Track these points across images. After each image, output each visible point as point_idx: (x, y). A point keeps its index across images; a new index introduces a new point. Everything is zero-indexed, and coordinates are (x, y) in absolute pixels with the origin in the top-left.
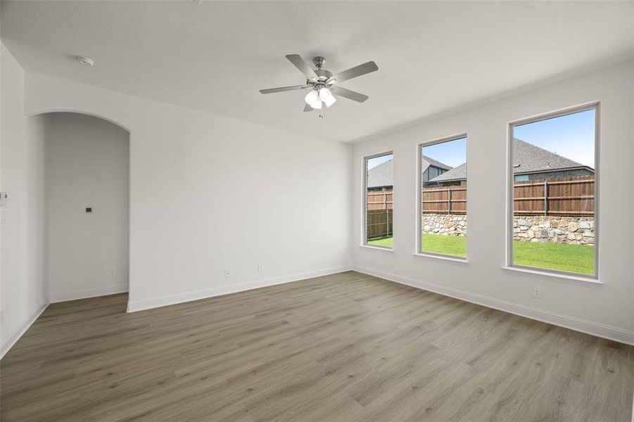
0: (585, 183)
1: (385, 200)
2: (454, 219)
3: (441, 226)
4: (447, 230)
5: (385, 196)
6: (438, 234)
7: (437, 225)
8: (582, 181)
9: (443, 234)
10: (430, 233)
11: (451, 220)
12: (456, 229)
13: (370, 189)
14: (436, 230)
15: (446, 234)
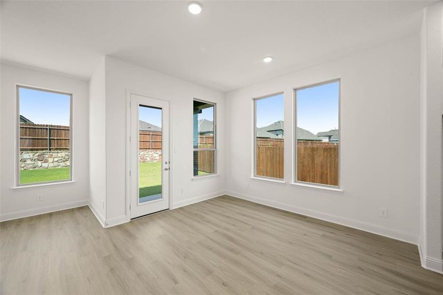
0: (26, 128)
8: (24, 126)
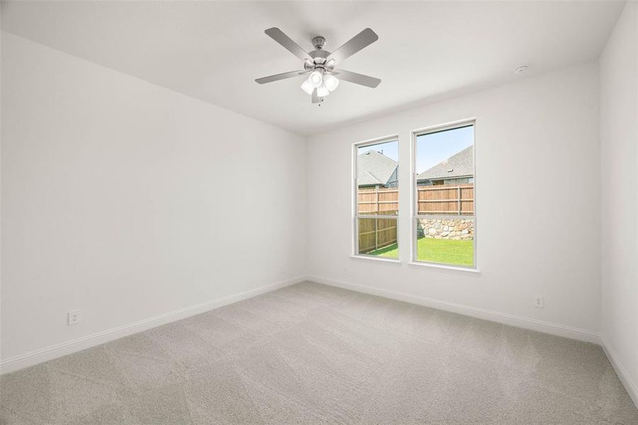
1: (376, 199)
2: (466, 221)
3: (451, 229)
4: (458, 233)
5: (377, 194)
6: (447, 238)
7: (446, 228)
9: (454, 238)
10: (437, 237)
11: (463, 221)
12: (469, 232)
13: (361, 187)
14: (445, 234)
15: (458, 238)
